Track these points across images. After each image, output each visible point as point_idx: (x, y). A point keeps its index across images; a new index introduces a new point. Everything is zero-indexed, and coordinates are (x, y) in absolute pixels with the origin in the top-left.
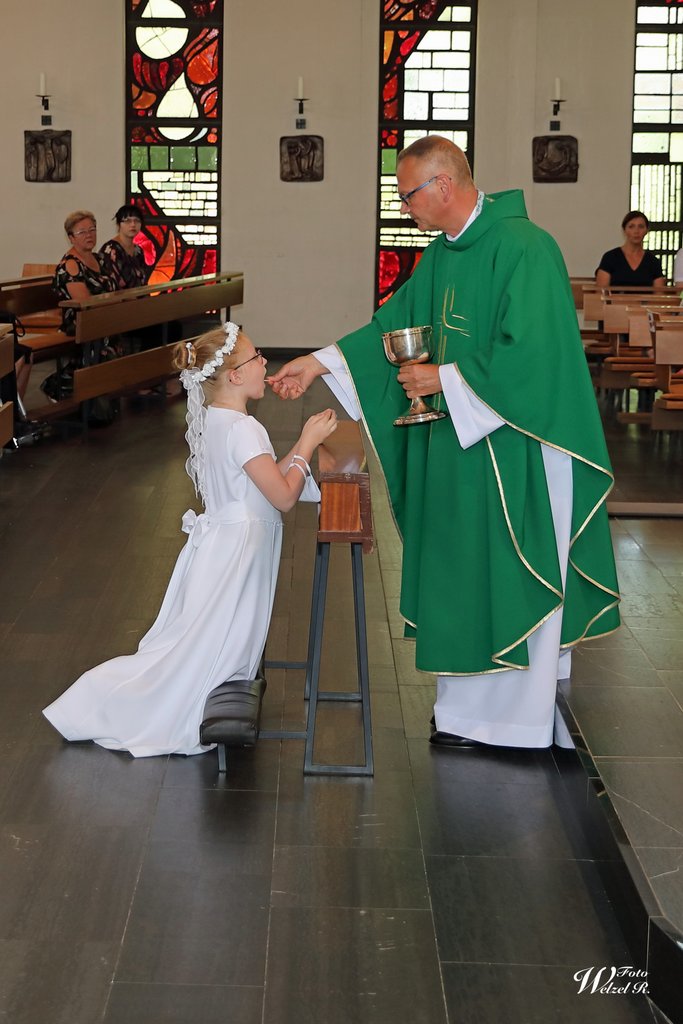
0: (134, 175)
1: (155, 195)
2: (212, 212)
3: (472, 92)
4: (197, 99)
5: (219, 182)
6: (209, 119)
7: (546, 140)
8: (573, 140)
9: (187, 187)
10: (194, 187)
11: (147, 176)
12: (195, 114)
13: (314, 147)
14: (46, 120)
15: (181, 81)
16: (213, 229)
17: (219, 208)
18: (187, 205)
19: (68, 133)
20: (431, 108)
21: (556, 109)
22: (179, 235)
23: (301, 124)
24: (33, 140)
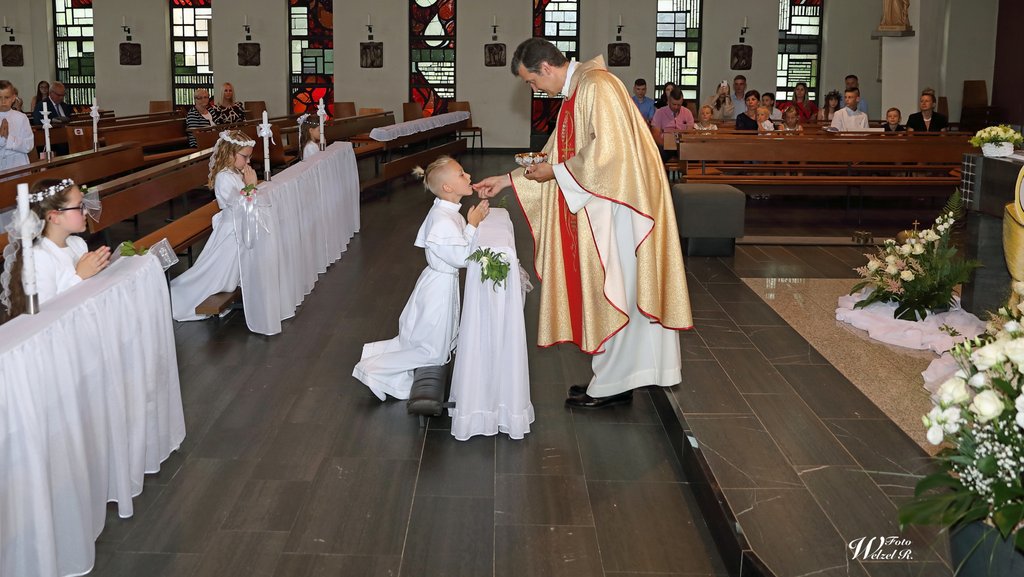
0: (414, 63)
1: (424, 73)
2: (452, 82)
3: (578, 22)
4: (444, 27)
5: (455, 67)
6: (450, 35)
7: (615, 45)
8: (628, 45)
9: (439, 69)
10: (443, 69)
11: (420, 64)
12: (443, 34)
13: (501, 49)
14: (371, 37)
15: (436, 18)
16: (452, 90)
17: (455, 80)
18: (439, 78)
19: (381, 44)
20: (558, 30)
21: (619, 30)
22: (435, 93)
23: (495, 38)
24: (365, 47)
